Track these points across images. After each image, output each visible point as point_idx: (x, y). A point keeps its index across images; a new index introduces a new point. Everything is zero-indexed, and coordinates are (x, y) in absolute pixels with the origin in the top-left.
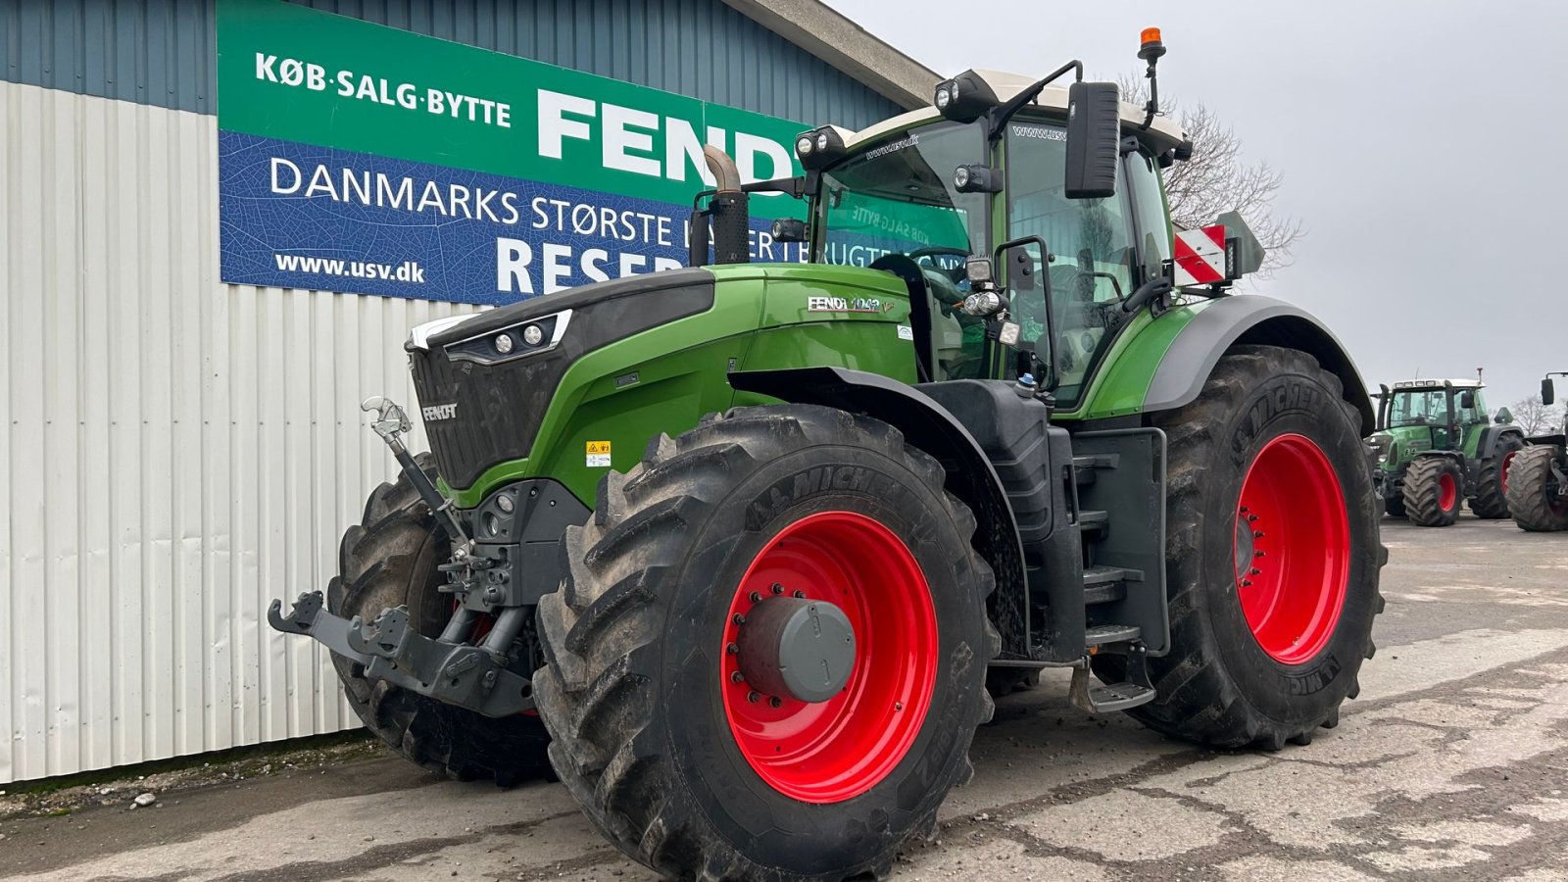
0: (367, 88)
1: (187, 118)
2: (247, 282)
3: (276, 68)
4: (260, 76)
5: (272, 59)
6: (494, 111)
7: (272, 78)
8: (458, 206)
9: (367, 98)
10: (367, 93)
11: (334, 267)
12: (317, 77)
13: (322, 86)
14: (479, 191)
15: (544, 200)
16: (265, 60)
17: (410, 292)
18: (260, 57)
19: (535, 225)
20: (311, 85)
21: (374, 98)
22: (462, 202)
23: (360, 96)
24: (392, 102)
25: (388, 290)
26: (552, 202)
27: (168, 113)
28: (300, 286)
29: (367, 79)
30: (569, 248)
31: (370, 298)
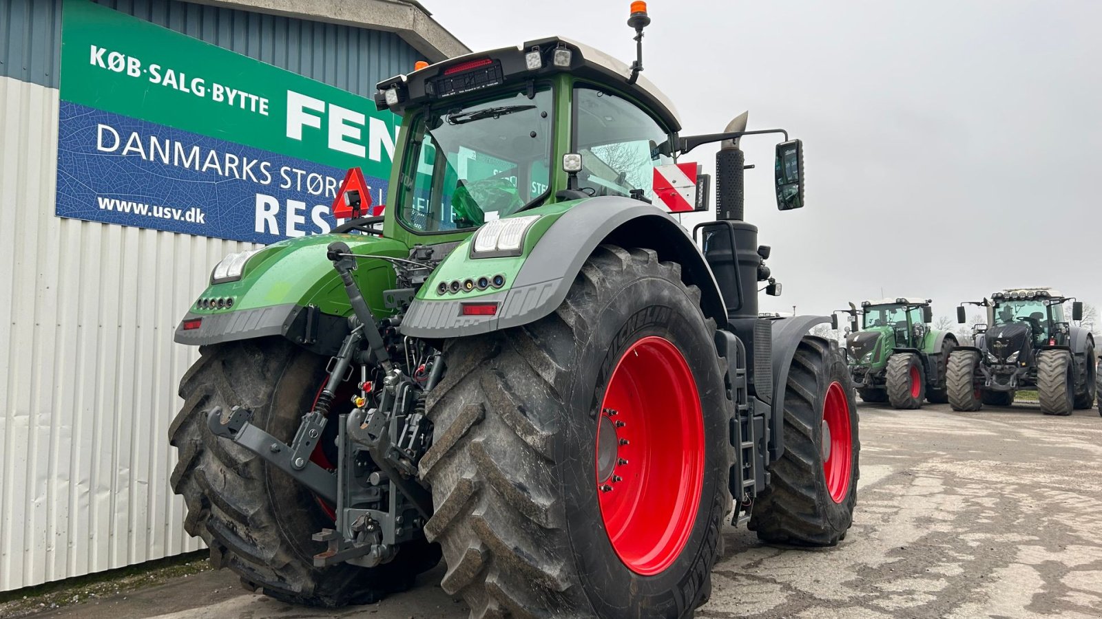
0: (170, 79)
1: (37, 90)
2: (75, 217)
3: (105, 58)
4: (93, 62)
5: (102, 51)
6: (257, 103)
7: (102, 65)
8: (231, 169)
9: (170, 85)
10: (170, 82)
11: (142, 209)
12: (135, 67)
13: (138, 74)
14: (245, 159)
15: (289, 169)
16: (97, 51)
17: (194, 230)
18: (94, 48)
19: (282, 186)
20: (130, 73)
21: (175, 87)
22: (233, 166)
23: (165, 83)
24: (188, 91)
25: (179, 228)
26: (294, 170)
27: (22, 85)
28: (114, 222)
29: (170, 72)
30: (304, 203)
31: (166, 234)
